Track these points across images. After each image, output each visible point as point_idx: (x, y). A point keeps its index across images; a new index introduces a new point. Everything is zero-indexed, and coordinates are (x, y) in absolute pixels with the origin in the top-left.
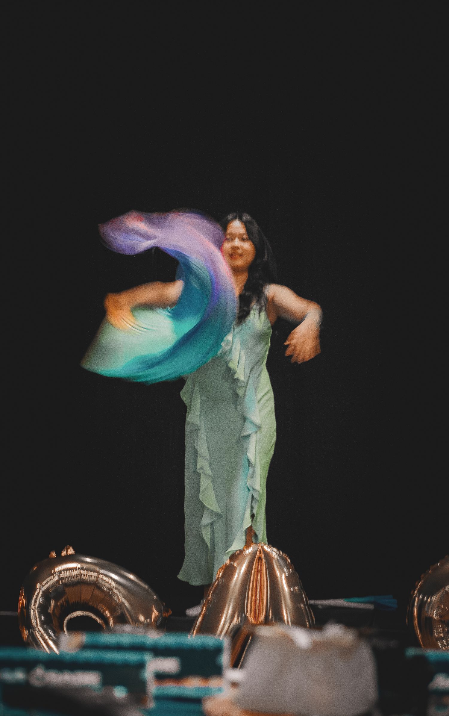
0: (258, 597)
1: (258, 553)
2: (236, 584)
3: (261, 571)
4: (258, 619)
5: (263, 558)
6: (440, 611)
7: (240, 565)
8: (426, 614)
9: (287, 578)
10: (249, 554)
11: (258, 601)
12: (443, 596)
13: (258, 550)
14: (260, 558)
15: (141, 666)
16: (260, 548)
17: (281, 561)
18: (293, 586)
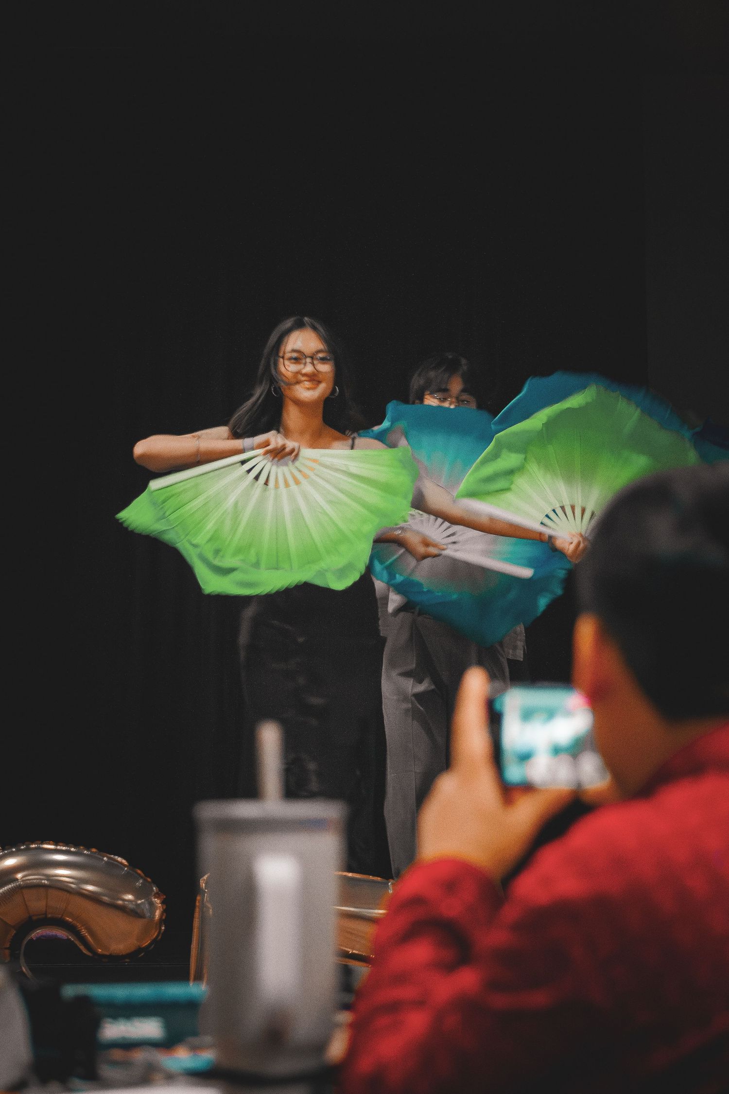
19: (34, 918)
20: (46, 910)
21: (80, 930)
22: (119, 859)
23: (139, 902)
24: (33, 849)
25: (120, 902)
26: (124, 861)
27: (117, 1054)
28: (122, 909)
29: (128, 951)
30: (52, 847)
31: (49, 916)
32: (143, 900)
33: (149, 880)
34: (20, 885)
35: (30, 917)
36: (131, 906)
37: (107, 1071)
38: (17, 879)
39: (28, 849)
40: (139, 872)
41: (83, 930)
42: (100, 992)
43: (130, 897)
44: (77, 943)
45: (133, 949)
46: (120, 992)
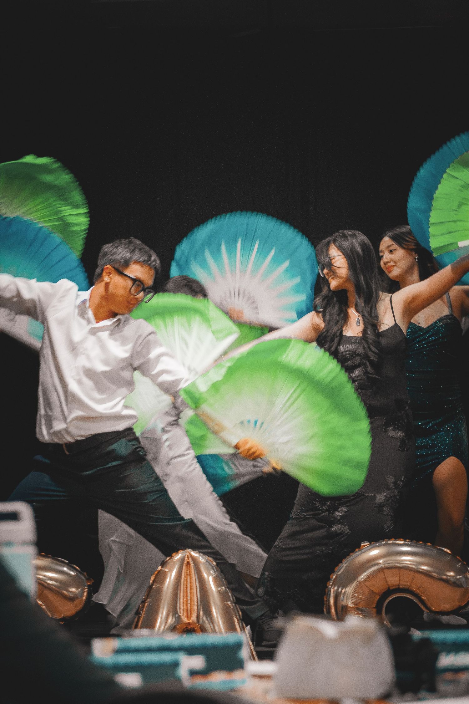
0: (189, 598)
1: (186, 559)
2: (168, 588)
3: (190, 575)
4: (190, 618)
5: (191, 562)
6: (354, 600)
7: (171, 571)
8: (342, 603)
9: (215, 579)
10: (178, 560)
11: (189, 602)
12: (357, 586)
13: (186, 556)
14: (188, 563)
15: (176, 665)
16: (187, 554)
17: (207, 564)
18: (221, 586)
19: (391, 588)
20: (399, 583)
21: (420, 596)
22: (445, 550)
23: (458, 577)
24: (390, 544)
25: (445, 577)
26: (448, 551)
27: (449, 676)
28: (447, 581)
29: (453, 609)
30: (402, 542)
31: (401, 587)
32: (461, 577)
33: (465, 563)
34: (382, 567)
35: (389, 588)
36: (452, 580)
37: (442, 687)
38: (380, 563)
39: (386, 544)
40: (458, 557)
41: (423, 596)
42: (437, 636)
43: (452, 574)
44: (420, 604)
45: (455, 607)
46: (450, 636)
